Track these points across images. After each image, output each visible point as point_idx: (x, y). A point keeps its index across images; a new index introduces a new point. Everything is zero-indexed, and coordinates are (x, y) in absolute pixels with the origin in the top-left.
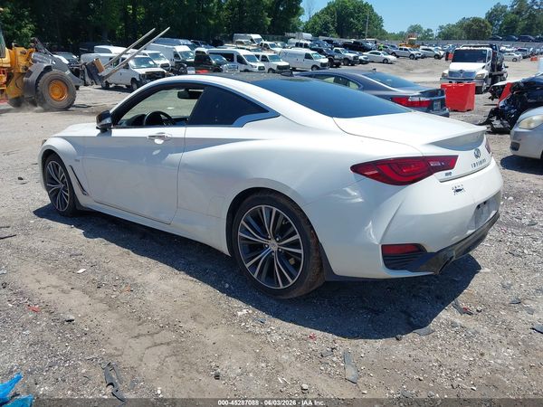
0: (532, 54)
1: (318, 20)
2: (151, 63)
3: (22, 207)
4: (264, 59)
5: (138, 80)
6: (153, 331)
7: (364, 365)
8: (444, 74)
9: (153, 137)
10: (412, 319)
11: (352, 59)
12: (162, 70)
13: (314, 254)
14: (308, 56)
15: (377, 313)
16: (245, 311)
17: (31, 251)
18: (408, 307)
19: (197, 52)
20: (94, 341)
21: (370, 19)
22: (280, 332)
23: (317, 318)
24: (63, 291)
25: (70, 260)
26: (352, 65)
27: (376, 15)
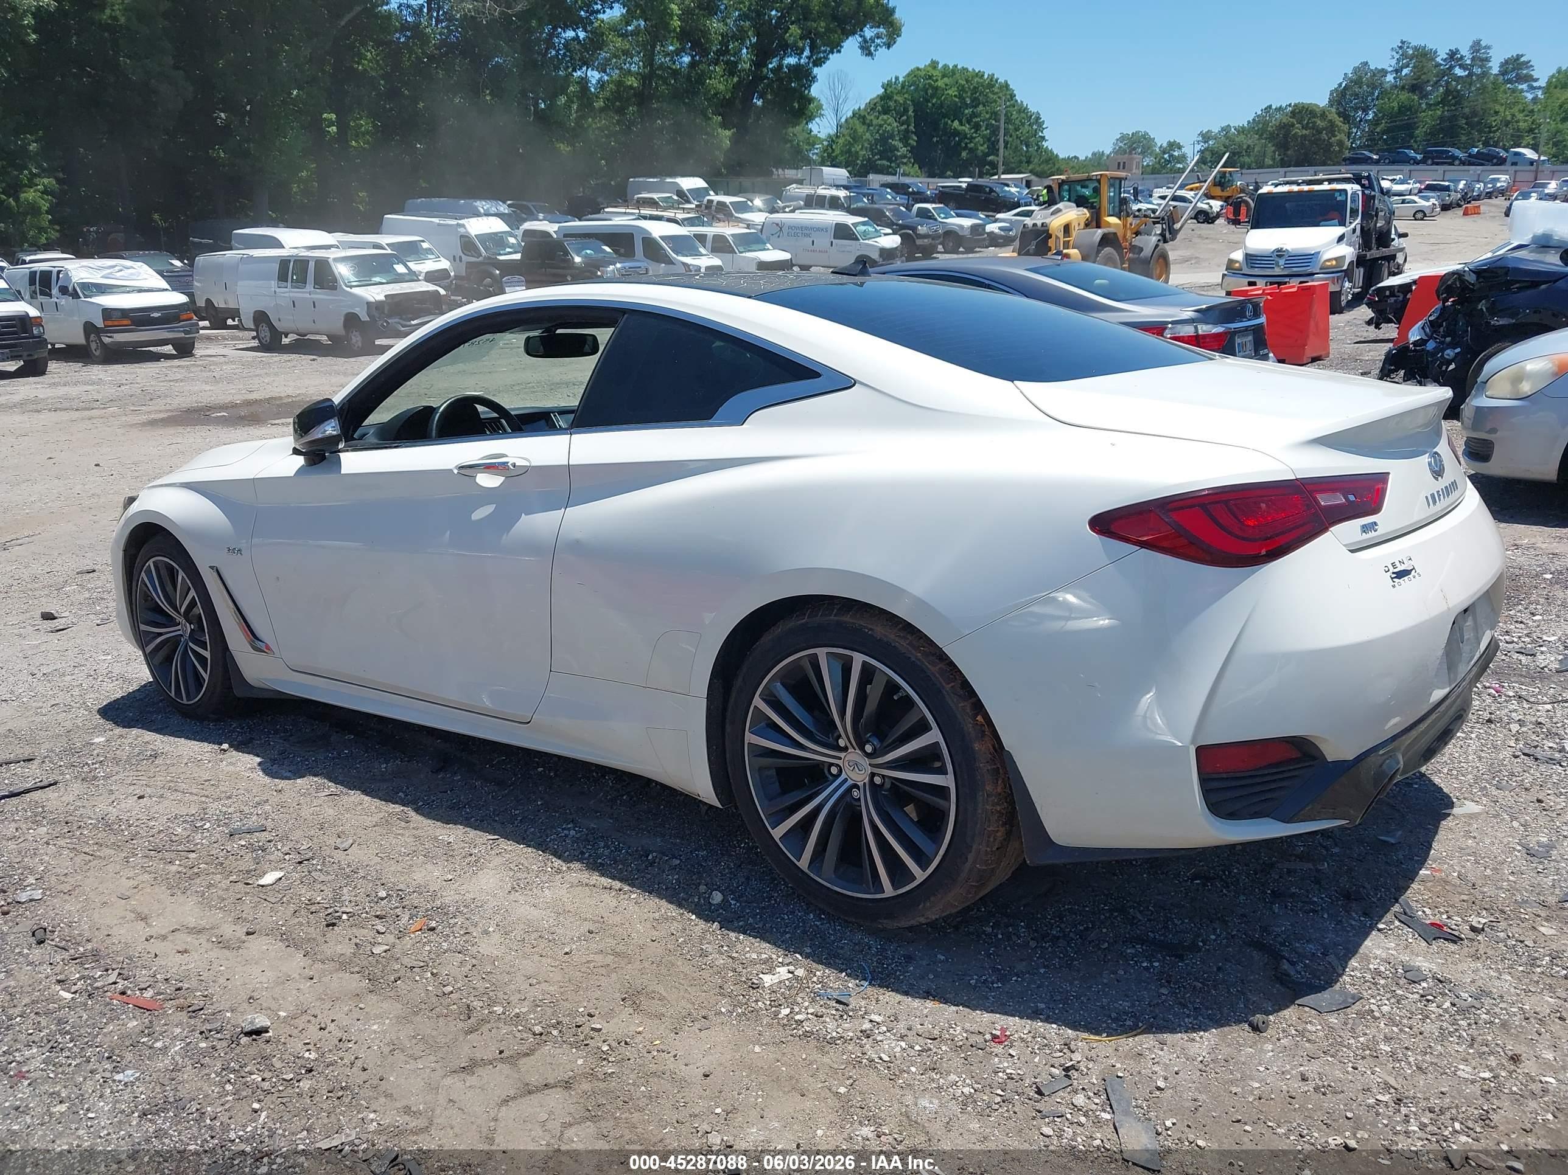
0: (1467, 198)
1: (861, 129)
2: (400, 269)
3: (62, 698)
4: (720, 245)
5: (365, 317)
6: (513, 1047)
7: (1172, 1112)
8: (1231, 262)
9: (468, 470)
10: (1286, 966)
11: (967, 233)
12: (431, 287)
13: (989, 788)
14: (842, 232)
15: (1177, 951)
16: (783, 972)
17: (108, 826)
18: (1265, 929)
19: (527, 233)
20: (339, 1092)
21: (1008, 120)
22: (901, 1027)
23: (1003, 979)
24: (223, 944)
25: (234, 846)
26: (969, 250)
27: (1023, 110)
